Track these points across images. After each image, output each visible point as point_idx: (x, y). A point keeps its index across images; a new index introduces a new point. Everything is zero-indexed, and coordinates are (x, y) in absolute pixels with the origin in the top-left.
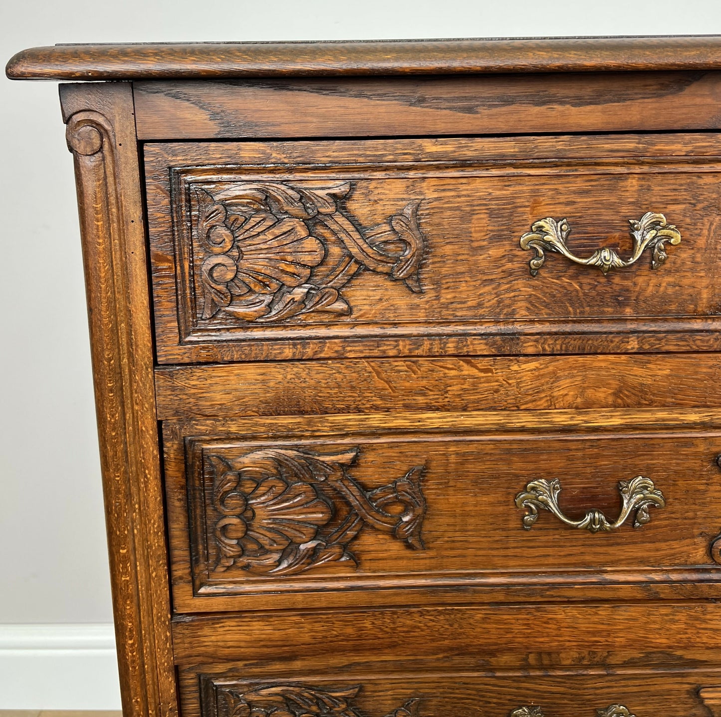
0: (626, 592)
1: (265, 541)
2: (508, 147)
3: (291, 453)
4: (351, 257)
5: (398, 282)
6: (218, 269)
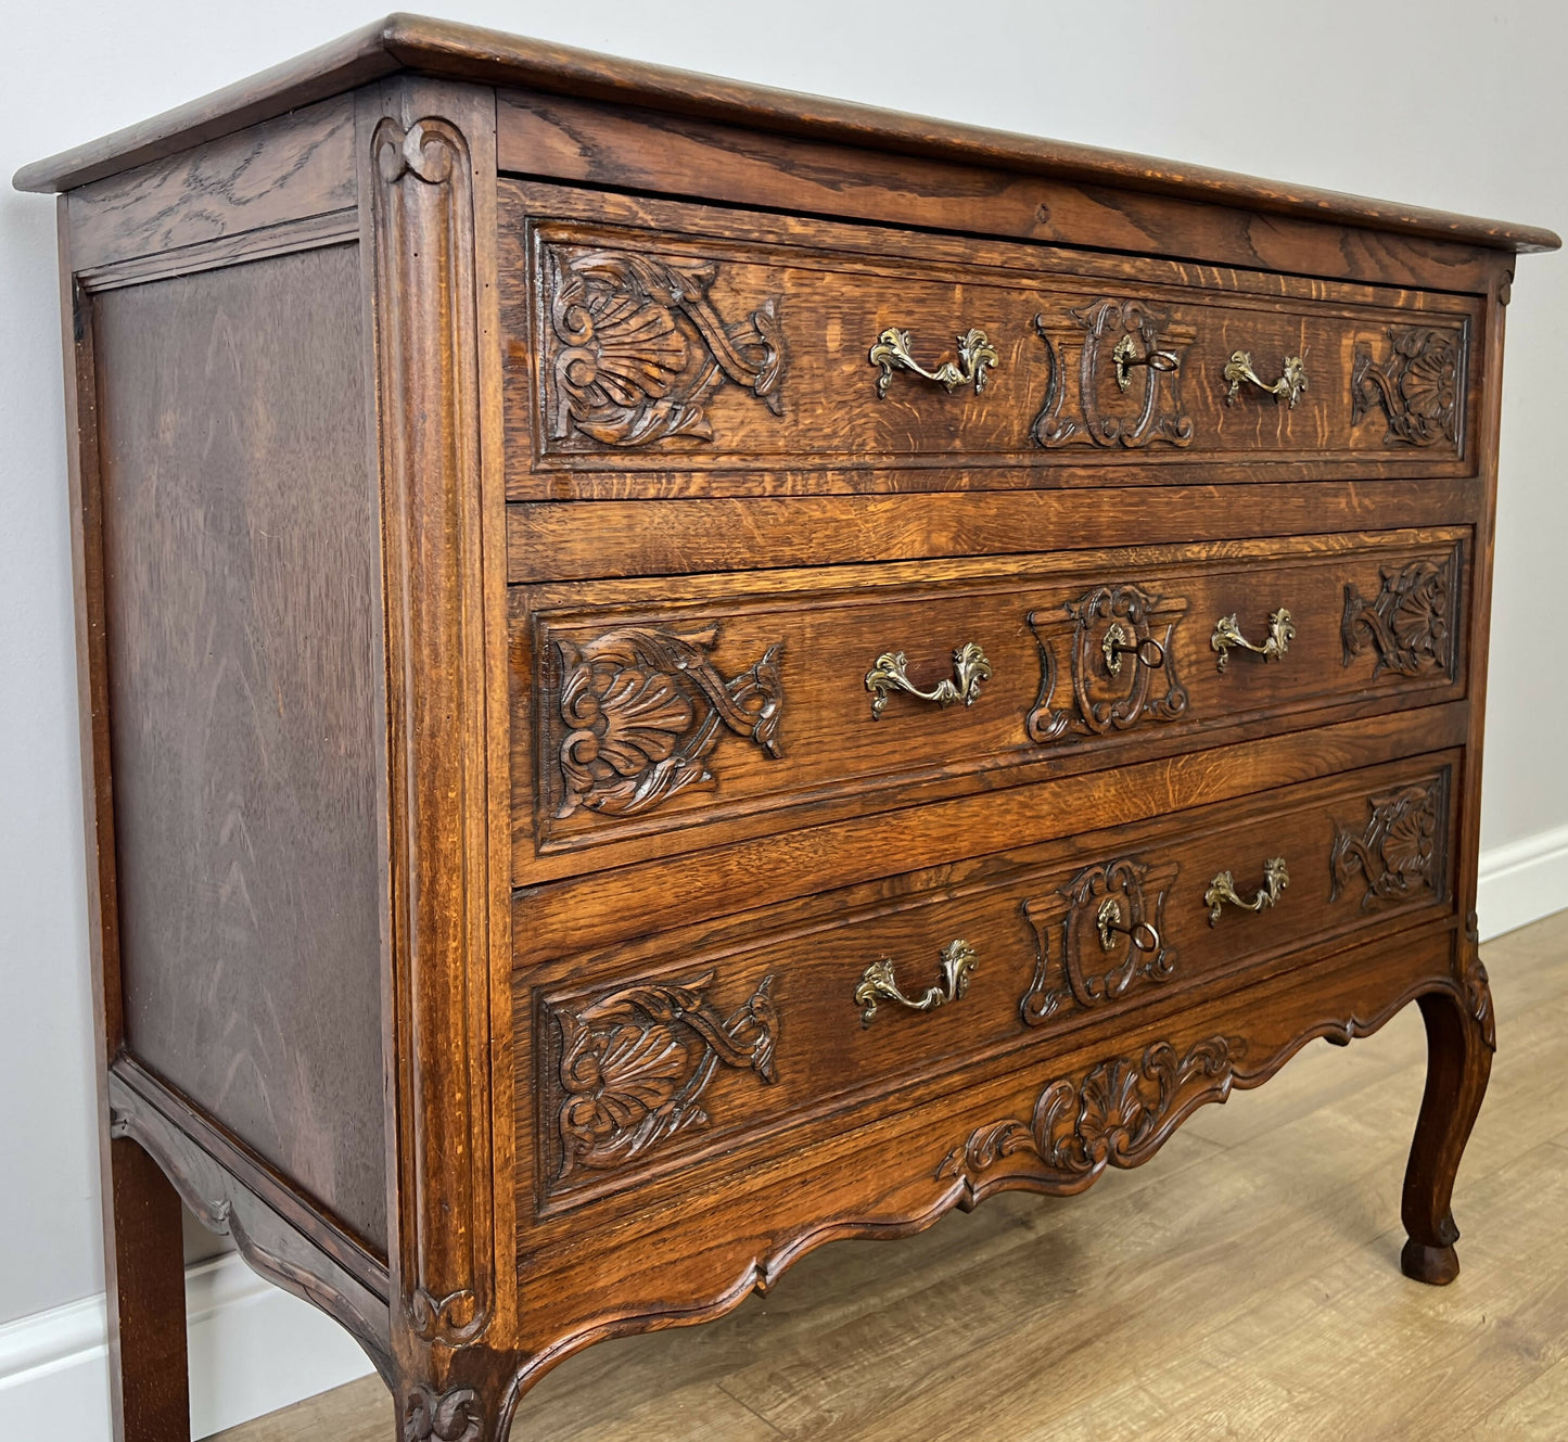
0: (963, 786)
1: (619, 763)
2: (861, 237)
3: (650, 632)
4: (717, 362)
5: (760, 401)
6: (578, 366)
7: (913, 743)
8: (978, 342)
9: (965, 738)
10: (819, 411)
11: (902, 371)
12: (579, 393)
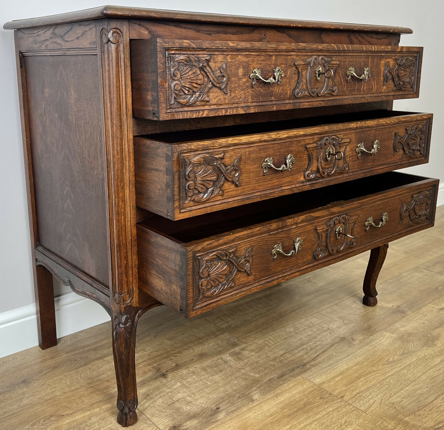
4: (211, 81)
5: (221, 90)
6: (176, 85)
7: (274, 181)
8: (279, 70)
9: (288, 179)
10: (237, 92)
11: (258, 80)
12: (177, 92)
